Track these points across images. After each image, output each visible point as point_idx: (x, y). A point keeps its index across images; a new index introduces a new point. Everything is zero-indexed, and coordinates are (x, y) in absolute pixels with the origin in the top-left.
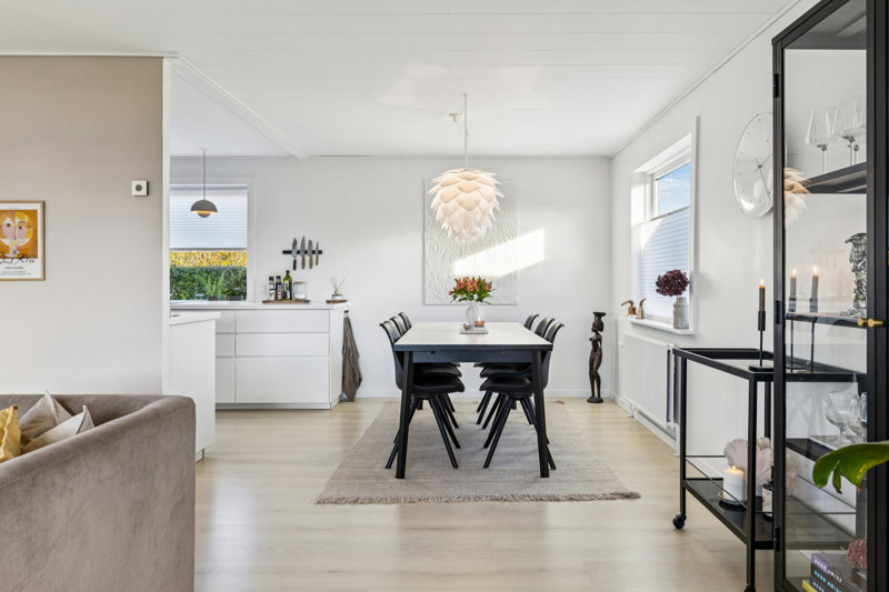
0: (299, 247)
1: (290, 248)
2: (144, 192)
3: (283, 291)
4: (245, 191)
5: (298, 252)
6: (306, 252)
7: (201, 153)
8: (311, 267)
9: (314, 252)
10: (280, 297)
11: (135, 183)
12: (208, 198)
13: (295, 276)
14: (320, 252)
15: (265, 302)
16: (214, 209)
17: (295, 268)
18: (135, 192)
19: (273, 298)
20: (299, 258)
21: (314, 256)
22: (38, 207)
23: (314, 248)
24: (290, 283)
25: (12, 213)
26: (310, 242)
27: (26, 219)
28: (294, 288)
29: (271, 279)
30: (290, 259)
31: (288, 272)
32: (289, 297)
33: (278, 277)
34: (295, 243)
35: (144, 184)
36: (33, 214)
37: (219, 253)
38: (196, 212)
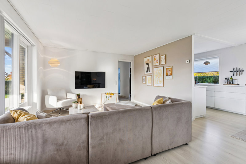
0: (235, 70)
1: (232, 70)
2: (188, 62)
3: (230, 81)
4: (218, 58)
5: (235, 71)
6: (238, 71)
7: (206, 51)
8: (240, 75)
9: (241, 71)
10: (228, 83)
11: (187, 61)
12: (208, 61)
13: (234, 78)
14: (243, 71)
15: (223, 84)
16: (209, 63)
17: (234, 75)
18: (187, 62)
19: (226, 83)
20: (235, 73)
21: (241, 72)
22: (172, 67)
23: (241, 70)
24: (232, 80)
25: (169, 68)
26: (239, 69)
27: (170, 69)
28: (234, 81)
29: (226, 78)
30: (232, 73)
31: (231, 77)
32: (231, 83)
33: (228, 78)
34: (234, 69)
35: (188, 61)
36: (171, 68)
37: (217, 72)
38: (205, 64)
